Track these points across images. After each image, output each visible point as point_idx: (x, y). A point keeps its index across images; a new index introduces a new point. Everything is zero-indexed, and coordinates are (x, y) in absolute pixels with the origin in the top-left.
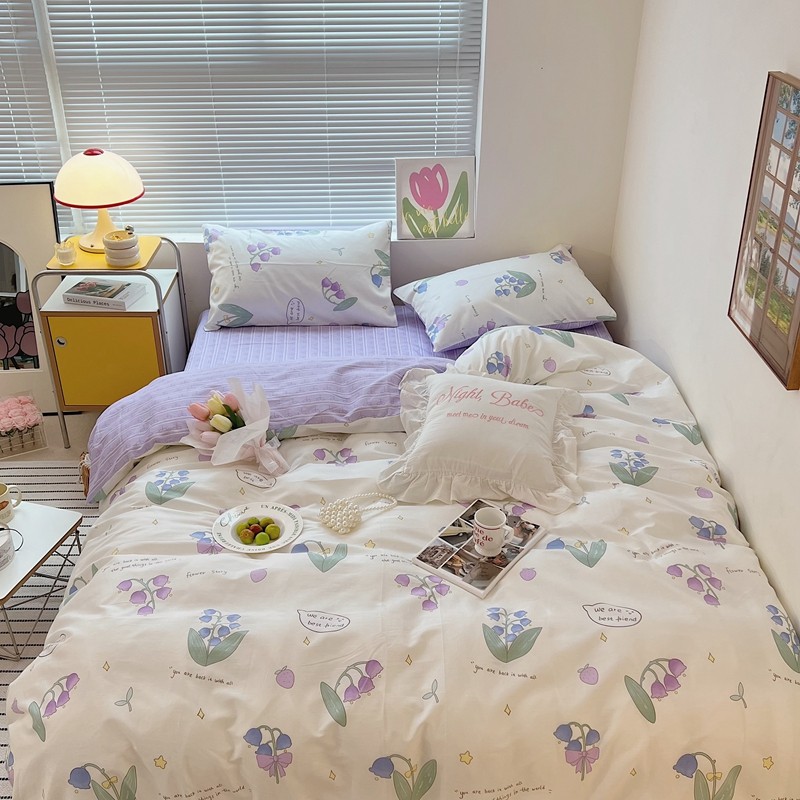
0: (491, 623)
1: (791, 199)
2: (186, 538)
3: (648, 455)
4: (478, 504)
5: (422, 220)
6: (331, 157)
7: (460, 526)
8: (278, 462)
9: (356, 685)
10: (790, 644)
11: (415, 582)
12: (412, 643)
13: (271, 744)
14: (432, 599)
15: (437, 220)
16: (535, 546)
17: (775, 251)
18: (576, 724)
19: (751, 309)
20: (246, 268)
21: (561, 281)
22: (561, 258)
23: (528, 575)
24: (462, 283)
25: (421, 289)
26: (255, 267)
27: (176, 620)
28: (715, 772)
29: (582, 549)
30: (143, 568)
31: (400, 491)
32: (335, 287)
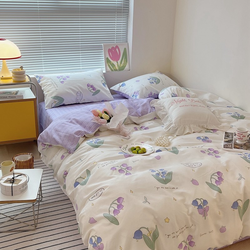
3: (238, 113)
5: (113, 65)
9: (218, 180)
12: (225, 165)
13: (201, 204)
15: (118, 65)
20: (59, 83)
22: (161, 73)
24: (138, 81)
25: (123, 85)
26: (62, 82)
30: (114, 164)
31: (175, 132)
32: (92, 86)
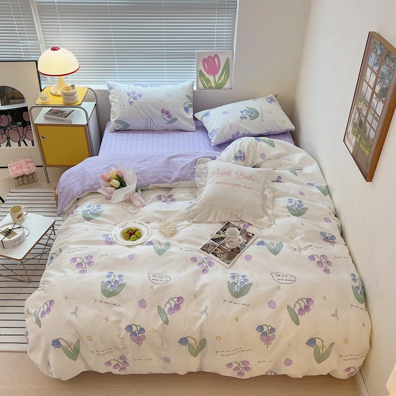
0: (231, 281)
1: (375, 95)
2: (101, 238)
3: (304, 202)
4: (228, 224)
5: (208, 81)
6: (166, 50)
7: (220, 234)
8: (141, 202)
9: (173, 307)
10: (359, 291)
11: (199, 260)
12: (197, 289)
13: (136, 332)
14: (206, 268)
15: (215, 81)
16: (252, 244)
17: (366, 118)
18: (266, 325)
19: (354, 141)
20: (126, 103)
21: (270, 112)
22: (271, 100)
23: (248, 258)
24: (225, 113)
25: (207, 115)
26: (131, 103)
27: (96, 277)
28: (323, 345)
29: (272, 246)
30: (81, 252)
31: (194, 217)
32: (167, 113)
